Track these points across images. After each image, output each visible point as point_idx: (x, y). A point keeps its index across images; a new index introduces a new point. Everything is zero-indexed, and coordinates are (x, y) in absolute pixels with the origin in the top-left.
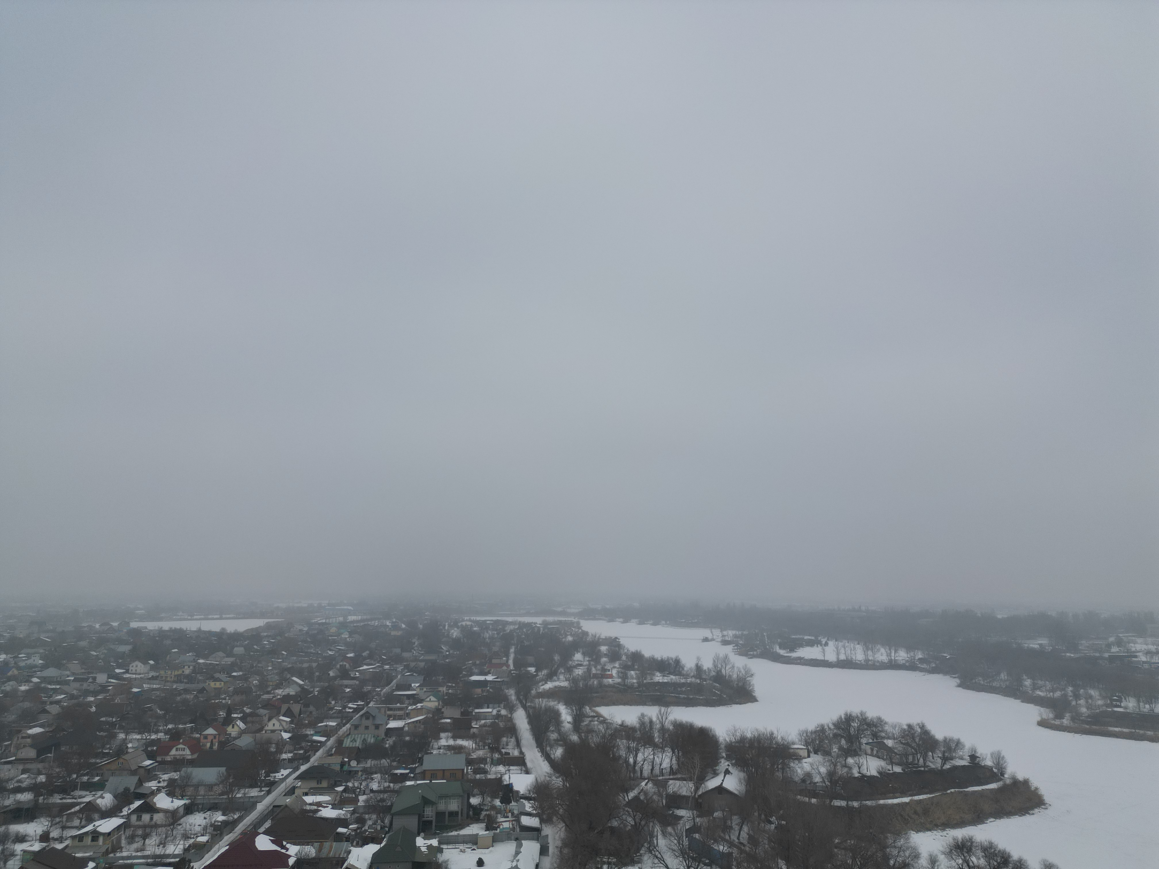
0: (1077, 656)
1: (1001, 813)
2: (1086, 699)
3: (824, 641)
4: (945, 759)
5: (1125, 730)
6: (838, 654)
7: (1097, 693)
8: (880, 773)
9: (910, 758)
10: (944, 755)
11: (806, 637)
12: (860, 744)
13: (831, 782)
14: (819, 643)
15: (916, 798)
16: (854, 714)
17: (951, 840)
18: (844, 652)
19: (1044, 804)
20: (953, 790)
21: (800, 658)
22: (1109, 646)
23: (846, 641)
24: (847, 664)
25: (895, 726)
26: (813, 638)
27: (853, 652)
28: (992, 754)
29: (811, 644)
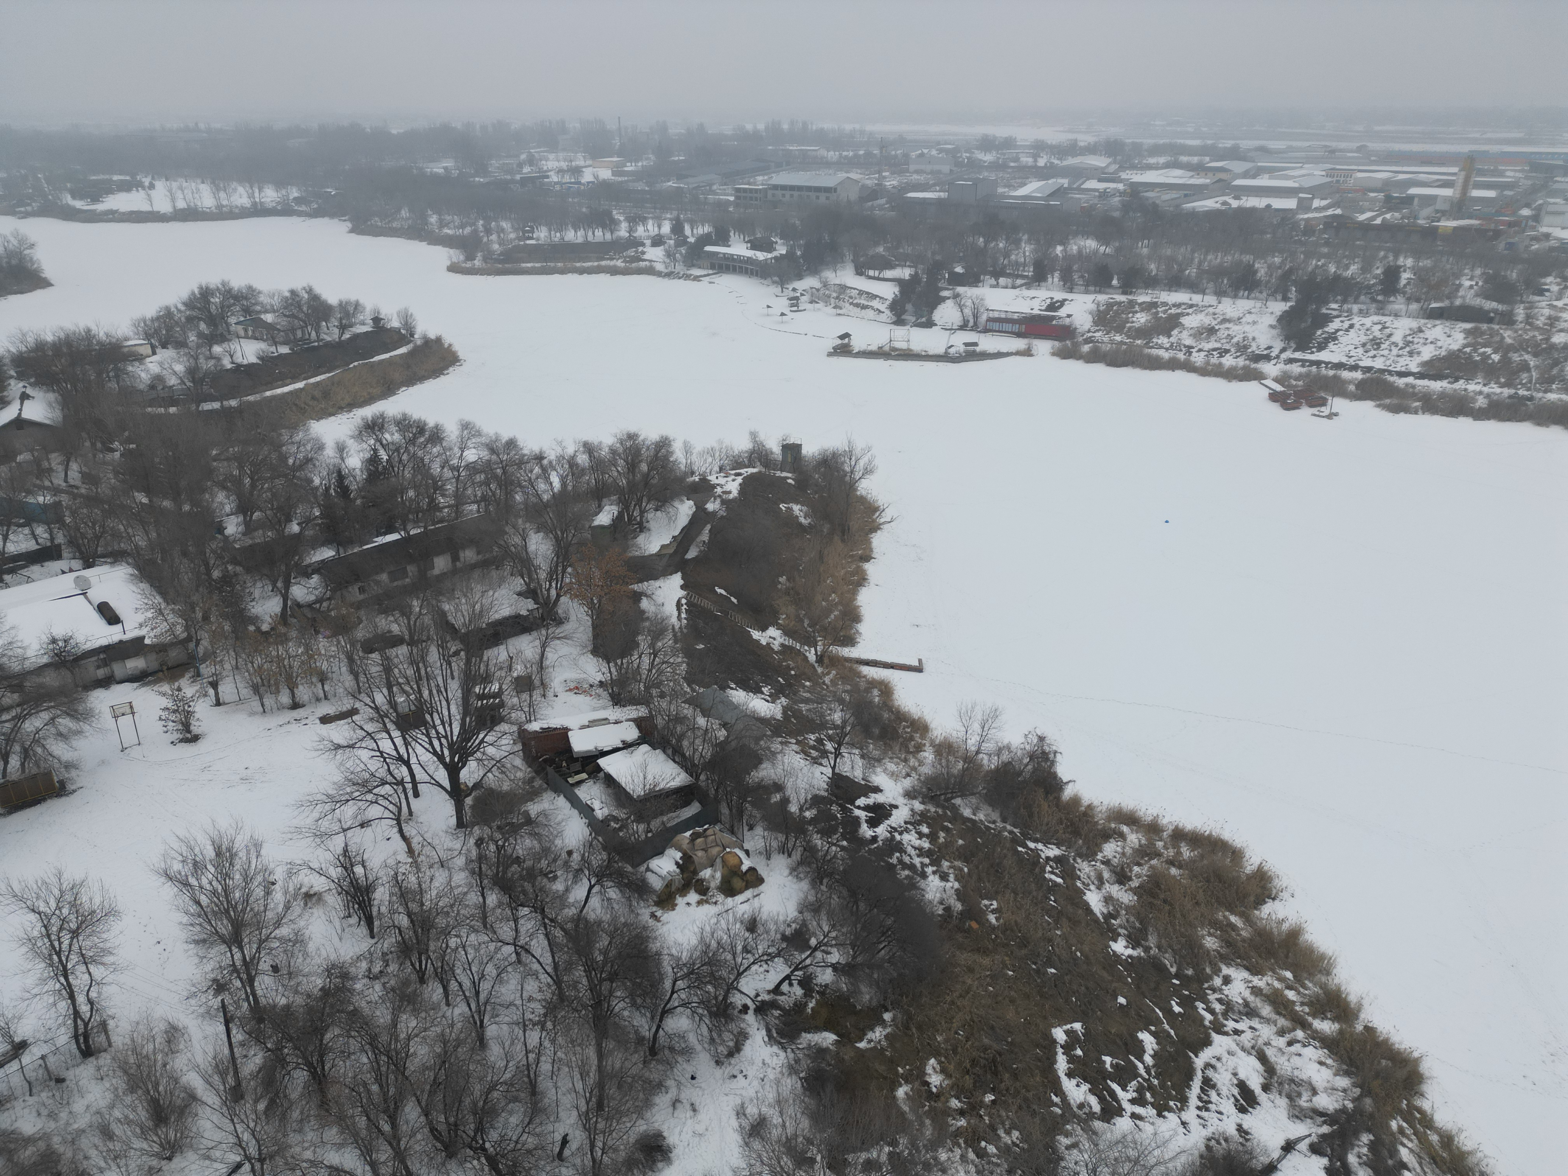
0: (487, 180)
1: (412, 380)
2: (498, 233)
3: (147, 181)
4: (343, 328)
5: (537, 265)
6: (173, 200)
7: (509, 225)
8: (260, 358)
9: (299, 334)
10: (341, 323)
11: (115, 178)
12: (228, 325)
13: (193, 381)
14: (139, 185)
15: (312, 380)
16: (212, 286)
17: (360, 421)
18: (181, 196)
19: (459, 361)
20: (356, 364)
21: (113, 212)
22: (520, 165)
23: (183, 180)
24: (190, 215)
25: (274, 295)
26: (128, 178)
27: (196, 196)
28: (398, 313)
29: (126, 187)
